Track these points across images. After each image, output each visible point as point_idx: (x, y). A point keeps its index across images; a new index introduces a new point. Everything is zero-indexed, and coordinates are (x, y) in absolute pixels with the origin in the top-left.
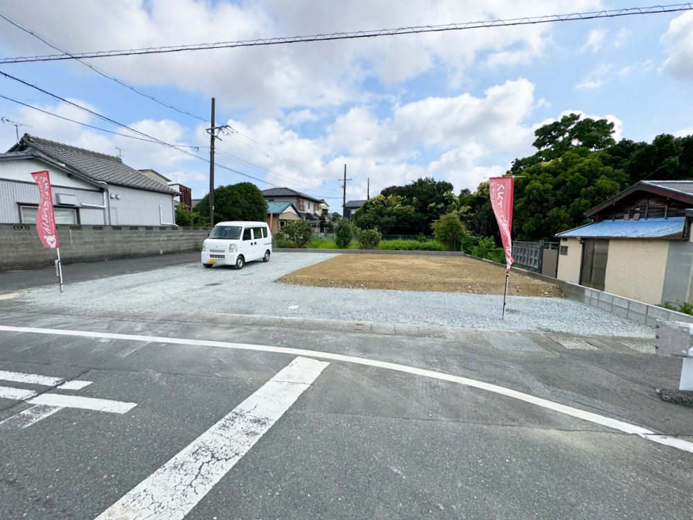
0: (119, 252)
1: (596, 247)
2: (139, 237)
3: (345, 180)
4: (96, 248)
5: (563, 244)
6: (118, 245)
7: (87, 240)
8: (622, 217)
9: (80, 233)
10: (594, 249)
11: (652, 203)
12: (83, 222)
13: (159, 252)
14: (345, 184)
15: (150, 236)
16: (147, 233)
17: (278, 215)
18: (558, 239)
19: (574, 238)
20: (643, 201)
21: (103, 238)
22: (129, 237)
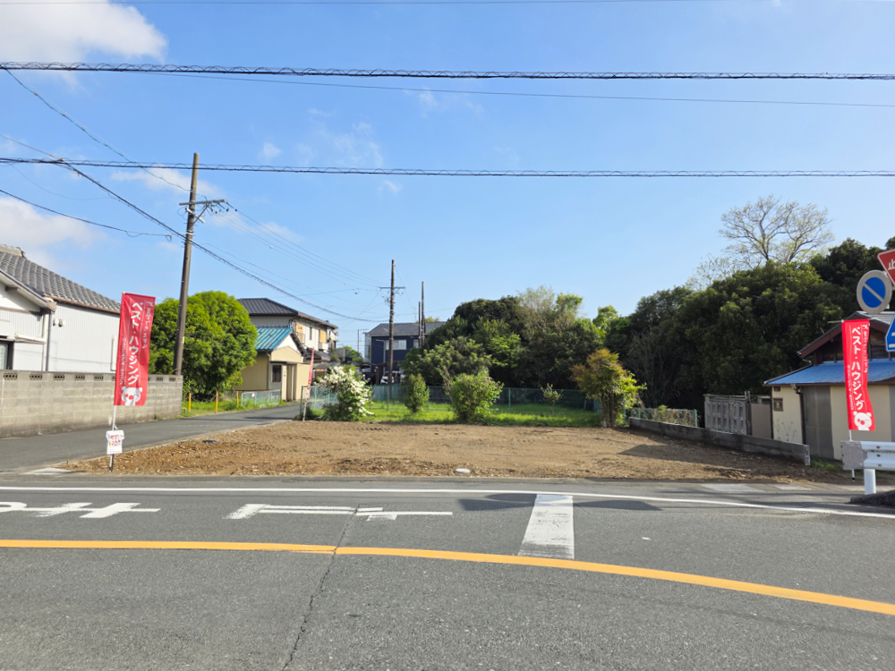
0: (56, 421)
1: (817, 397)
2: (84, 392)
3: (392, 288)
4: (30, 411)
5: (775, 395)
6: (57, 406)
7: (20, 397)
9: (14, 385)
10: (814, 400)
11: (874, 340)
12: (17, 366)
13: (107, 421)
14: (392, 294)
15: (98, 392)
16: (95, 385)
17: (270, 351)
18: (768, 391)
19: (788, 386)
21: (40, 393)
22: (72, 393)
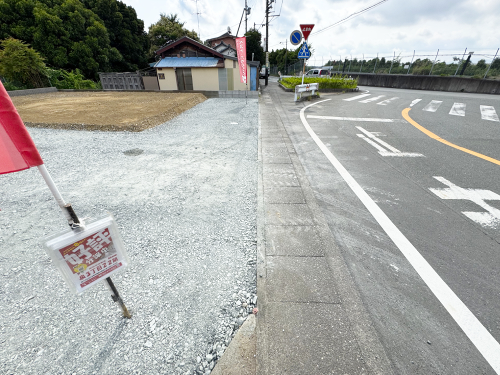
1: (184, 73)
8: (176, 56)
10: (183, 74)
11: (190, 49)
19: (172, 68)
20: (185, 48)
